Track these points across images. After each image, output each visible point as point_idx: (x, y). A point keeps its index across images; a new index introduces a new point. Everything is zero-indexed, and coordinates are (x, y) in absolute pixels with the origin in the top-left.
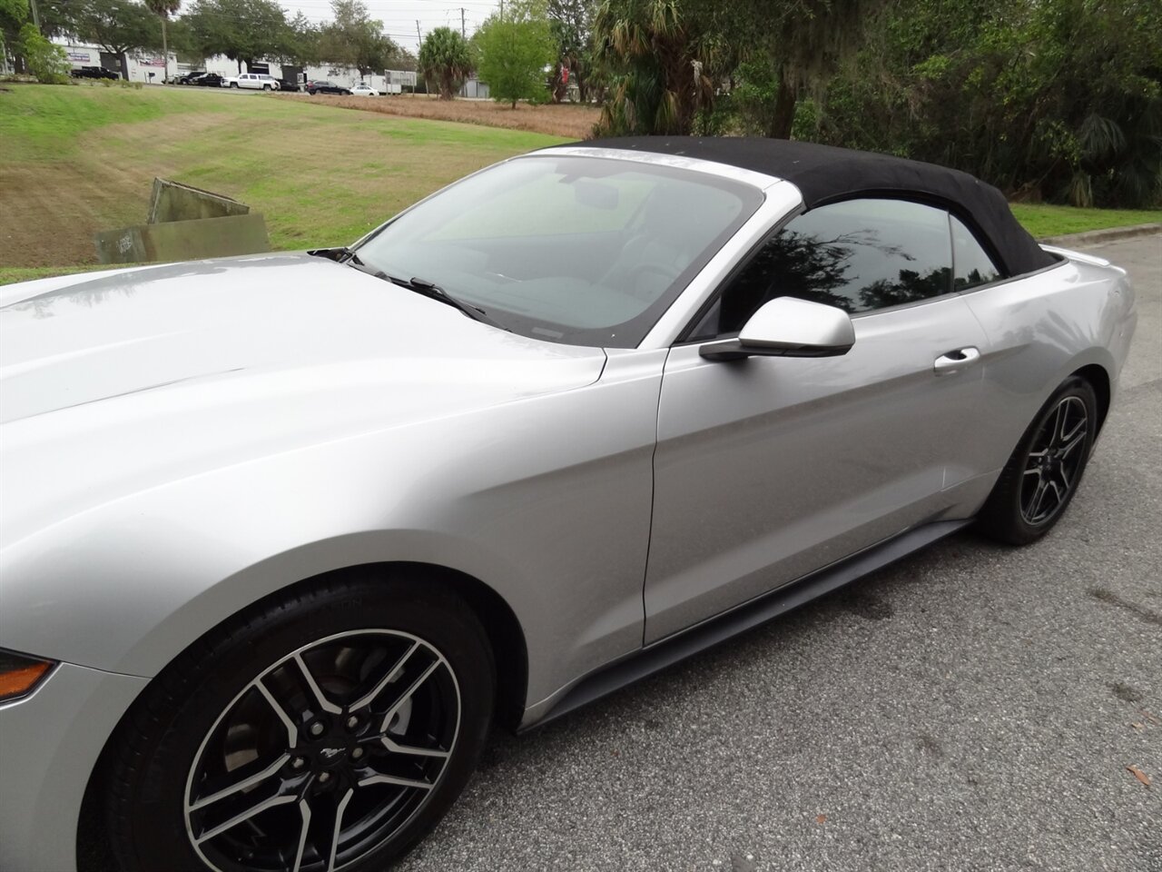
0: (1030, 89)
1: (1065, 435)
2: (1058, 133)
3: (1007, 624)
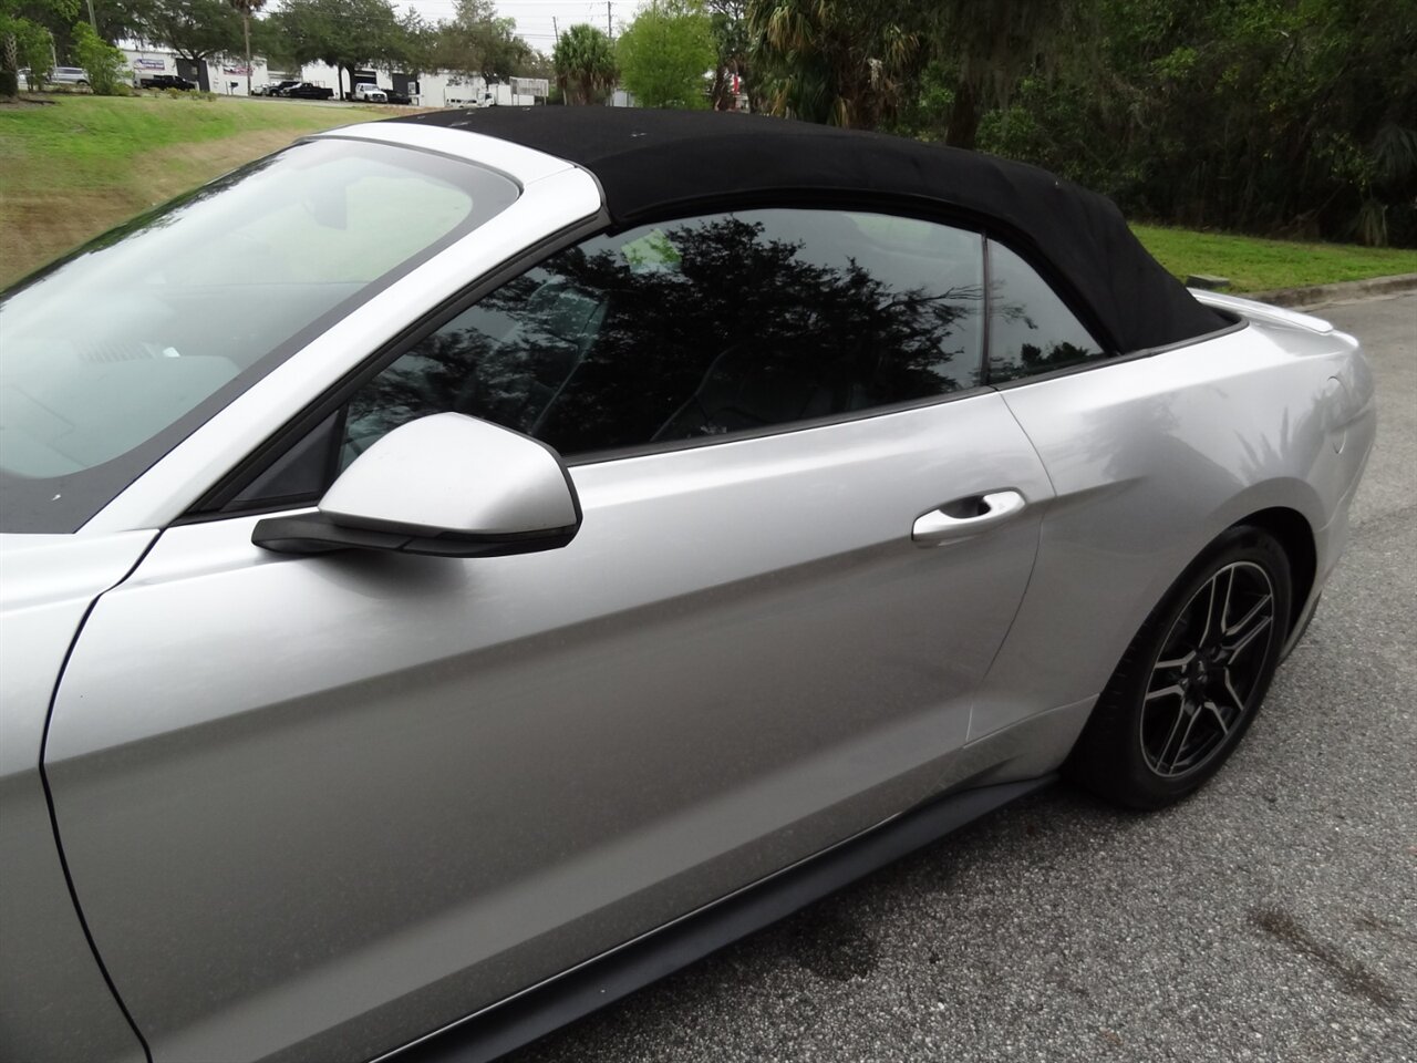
1: (1229, 625)
2: (1342, 148)
3: (1083, 993)
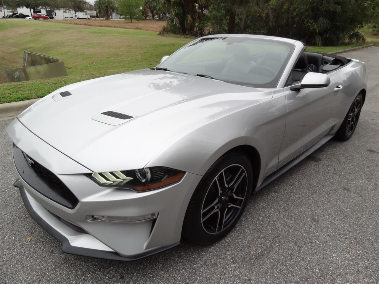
0: (302, 10)
1: (356, 109)
3: (351, 160)
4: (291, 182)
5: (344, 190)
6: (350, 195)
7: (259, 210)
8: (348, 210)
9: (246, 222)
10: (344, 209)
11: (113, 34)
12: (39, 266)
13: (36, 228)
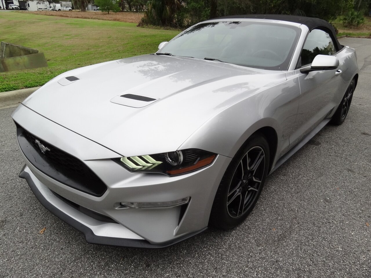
0: (279, 2)
1: (349, 94)
3: (348, 143)
4: (296, 166)
5: (348, 172)
6: (355, 176)
7: (272, 193)
8: (356, 190)
9: (262, 205)
10: (353, 189)
11: (91, 25)
12: (58, 258)
13: (48, 220)
